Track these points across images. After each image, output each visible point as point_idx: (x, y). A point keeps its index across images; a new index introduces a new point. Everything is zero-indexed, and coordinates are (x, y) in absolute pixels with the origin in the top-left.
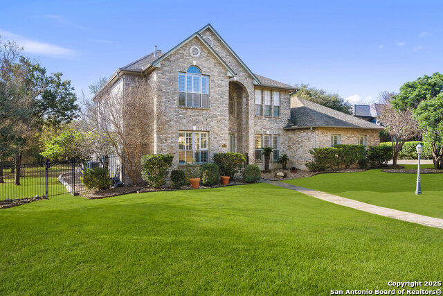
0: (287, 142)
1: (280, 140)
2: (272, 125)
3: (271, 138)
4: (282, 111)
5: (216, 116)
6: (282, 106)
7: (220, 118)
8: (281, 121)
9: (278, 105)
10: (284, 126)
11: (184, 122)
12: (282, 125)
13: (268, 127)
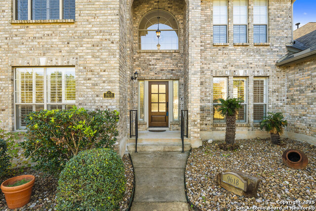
0: (285, 89)
1: (268, 86)
2: (250, 60)
3: (248, 83)
4: (272, 33)
5: (88, 34)
6: (273, 23)
7: (97, 38)
8: (271, 51)
9: (264, 21)
10: (278, 59)
11: (22, 49)
12: (273, 59)
13: (240, 62)
